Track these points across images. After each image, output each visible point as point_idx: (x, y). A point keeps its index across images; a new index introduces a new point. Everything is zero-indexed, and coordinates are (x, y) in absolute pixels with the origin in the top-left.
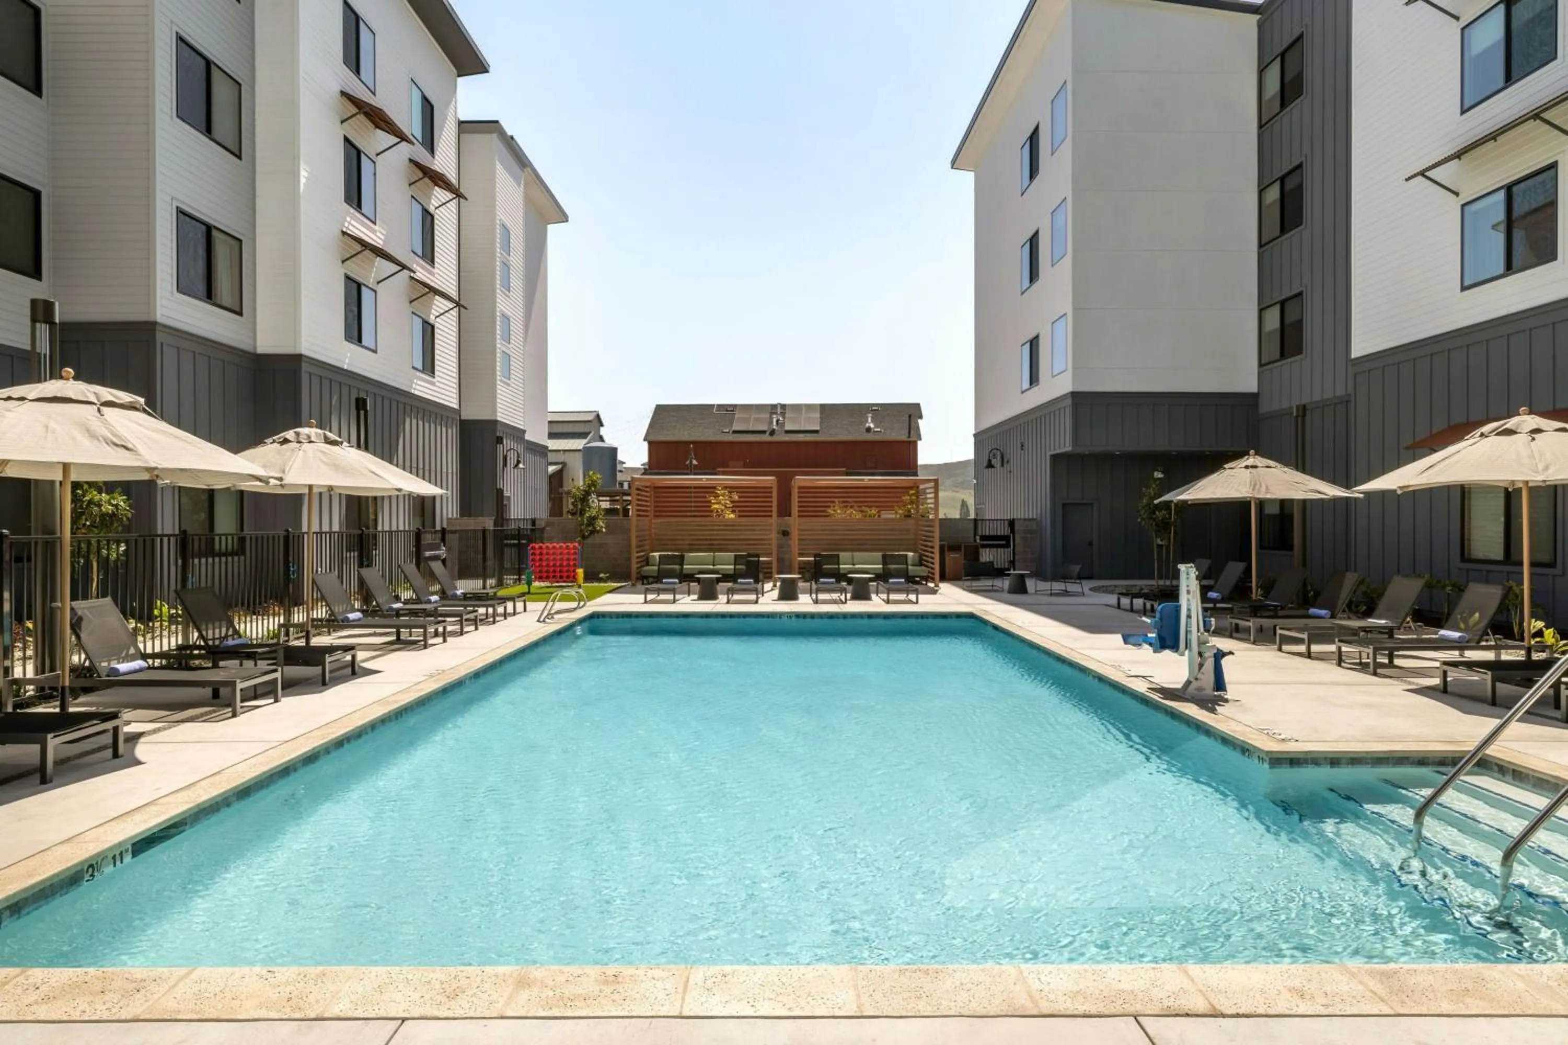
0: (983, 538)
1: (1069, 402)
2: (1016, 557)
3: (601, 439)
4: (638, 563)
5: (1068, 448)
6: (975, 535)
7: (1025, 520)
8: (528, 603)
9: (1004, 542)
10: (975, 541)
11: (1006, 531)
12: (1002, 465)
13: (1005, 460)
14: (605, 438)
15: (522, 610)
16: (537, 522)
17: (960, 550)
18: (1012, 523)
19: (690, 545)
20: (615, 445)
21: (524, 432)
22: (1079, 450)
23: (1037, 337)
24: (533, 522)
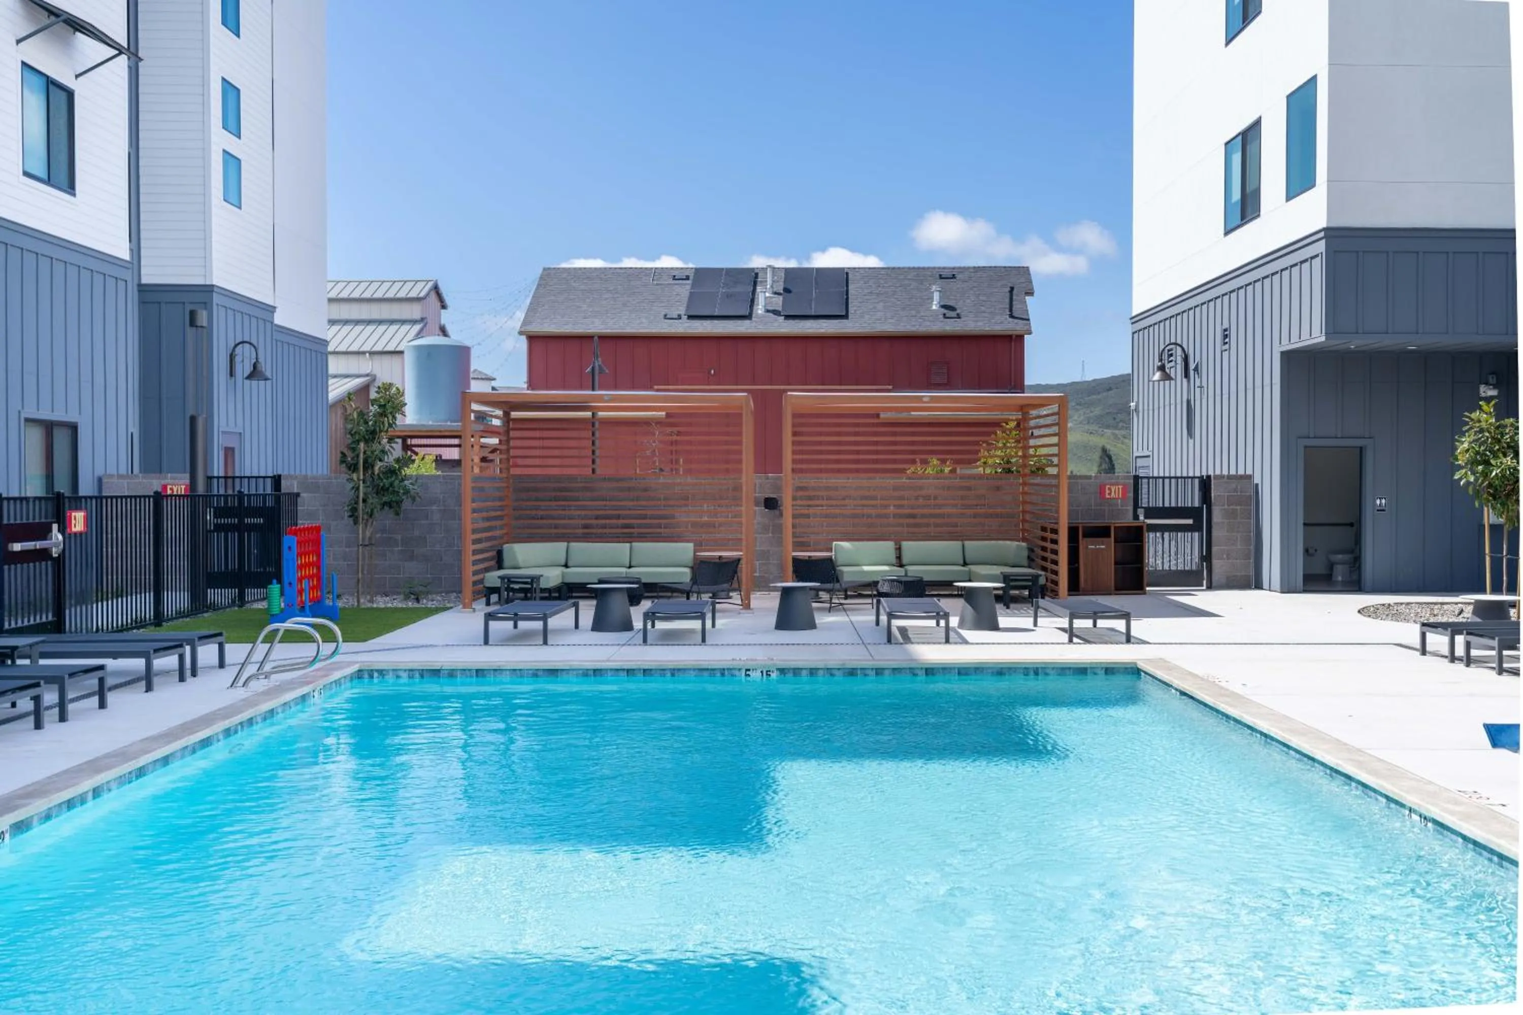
0: (1152, 512)
1: (1320, 247)
2: (1215, 549)
3: (443, 331)
4: (475, 563)
5: (1317, 336)
6: (1136, 506)
7: (1230, 477)
8: (228, 647)
9: (1190, 521)
10: (1136, 517)
11: (1194, 500)
12: (1187, 375)
13: (1192, 366)
14: (449, 328)
15: (215, 661)
16: (283, 483)
17: (1109, 536)
18: (1205, 484)
19: (586, 527)
20: (467, 343)
21: (272, 309)
22: (1339, 343)
23: (1257, 124)
24: (277, 480)
